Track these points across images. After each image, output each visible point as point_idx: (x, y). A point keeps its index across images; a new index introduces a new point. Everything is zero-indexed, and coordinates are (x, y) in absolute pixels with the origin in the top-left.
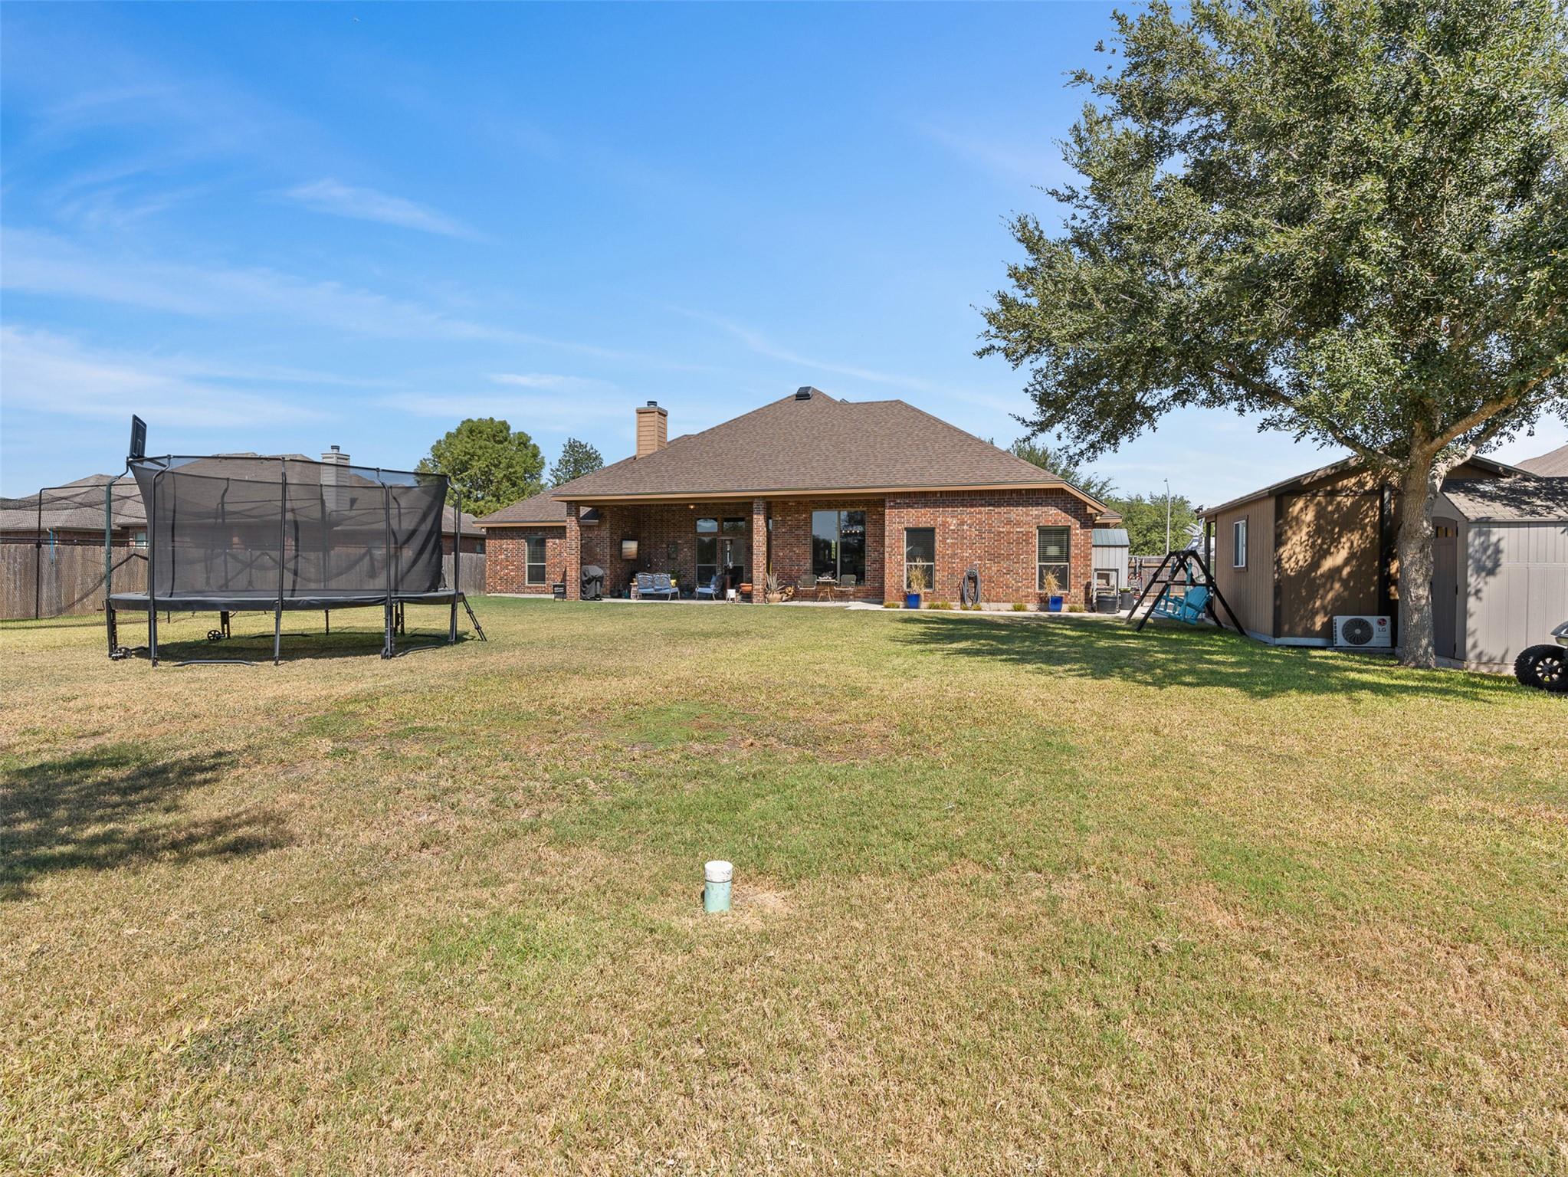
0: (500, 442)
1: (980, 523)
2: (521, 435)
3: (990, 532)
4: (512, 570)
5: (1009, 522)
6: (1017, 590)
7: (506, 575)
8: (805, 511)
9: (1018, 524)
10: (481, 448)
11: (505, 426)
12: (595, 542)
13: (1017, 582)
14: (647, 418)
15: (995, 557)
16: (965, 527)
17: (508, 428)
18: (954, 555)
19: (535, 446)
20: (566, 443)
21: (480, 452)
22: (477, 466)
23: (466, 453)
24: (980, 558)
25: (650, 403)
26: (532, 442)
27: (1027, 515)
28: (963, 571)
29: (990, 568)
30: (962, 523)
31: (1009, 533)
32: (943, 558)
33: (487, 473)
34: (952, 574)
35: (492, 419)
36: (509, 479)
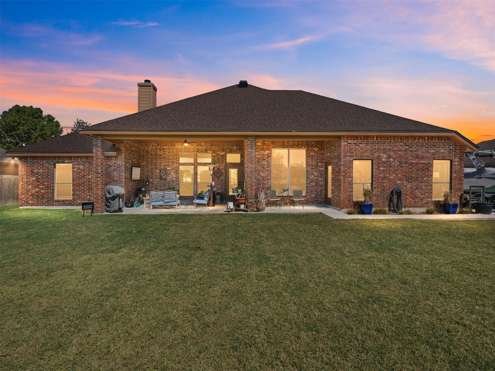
0: (37, 118)
1: (400, 157)
2: (49, 116)
3: (406, 163)
4: (43, 189)
5: (417, 157)
6: (422, 199)
7: (37, 192)
8: (268, 149)
9: (423, 158)
10: (24, 120)
11: (39, 111)
12: (112, 168)
13: (422, 194)
14: (145, 89)
15: (409, 179)
16: (391, 160)
17: (42, 112)
18: (384, 178)
19: (57, 121)
20: (76, 121)
21: (24, 122)
22: (21, 129)
23: (14, 122)
24: (400, 180)
25: (146, 81)
26: (55, 120)
27: (428, 153)
28: (390, 188)
29: (406, 186)
30: (390, 157)
31: (417, 163)
32: (378, 179)
33: (28, 133)
34: (383, 190)
35: (31, 107)
36: (42, 137)
